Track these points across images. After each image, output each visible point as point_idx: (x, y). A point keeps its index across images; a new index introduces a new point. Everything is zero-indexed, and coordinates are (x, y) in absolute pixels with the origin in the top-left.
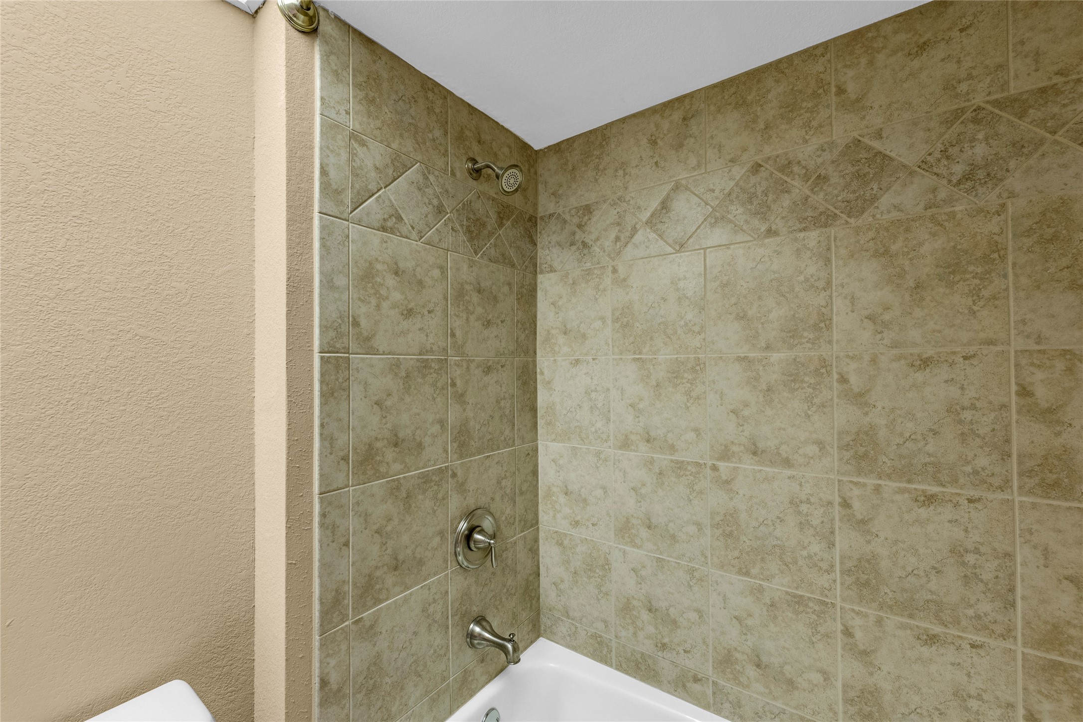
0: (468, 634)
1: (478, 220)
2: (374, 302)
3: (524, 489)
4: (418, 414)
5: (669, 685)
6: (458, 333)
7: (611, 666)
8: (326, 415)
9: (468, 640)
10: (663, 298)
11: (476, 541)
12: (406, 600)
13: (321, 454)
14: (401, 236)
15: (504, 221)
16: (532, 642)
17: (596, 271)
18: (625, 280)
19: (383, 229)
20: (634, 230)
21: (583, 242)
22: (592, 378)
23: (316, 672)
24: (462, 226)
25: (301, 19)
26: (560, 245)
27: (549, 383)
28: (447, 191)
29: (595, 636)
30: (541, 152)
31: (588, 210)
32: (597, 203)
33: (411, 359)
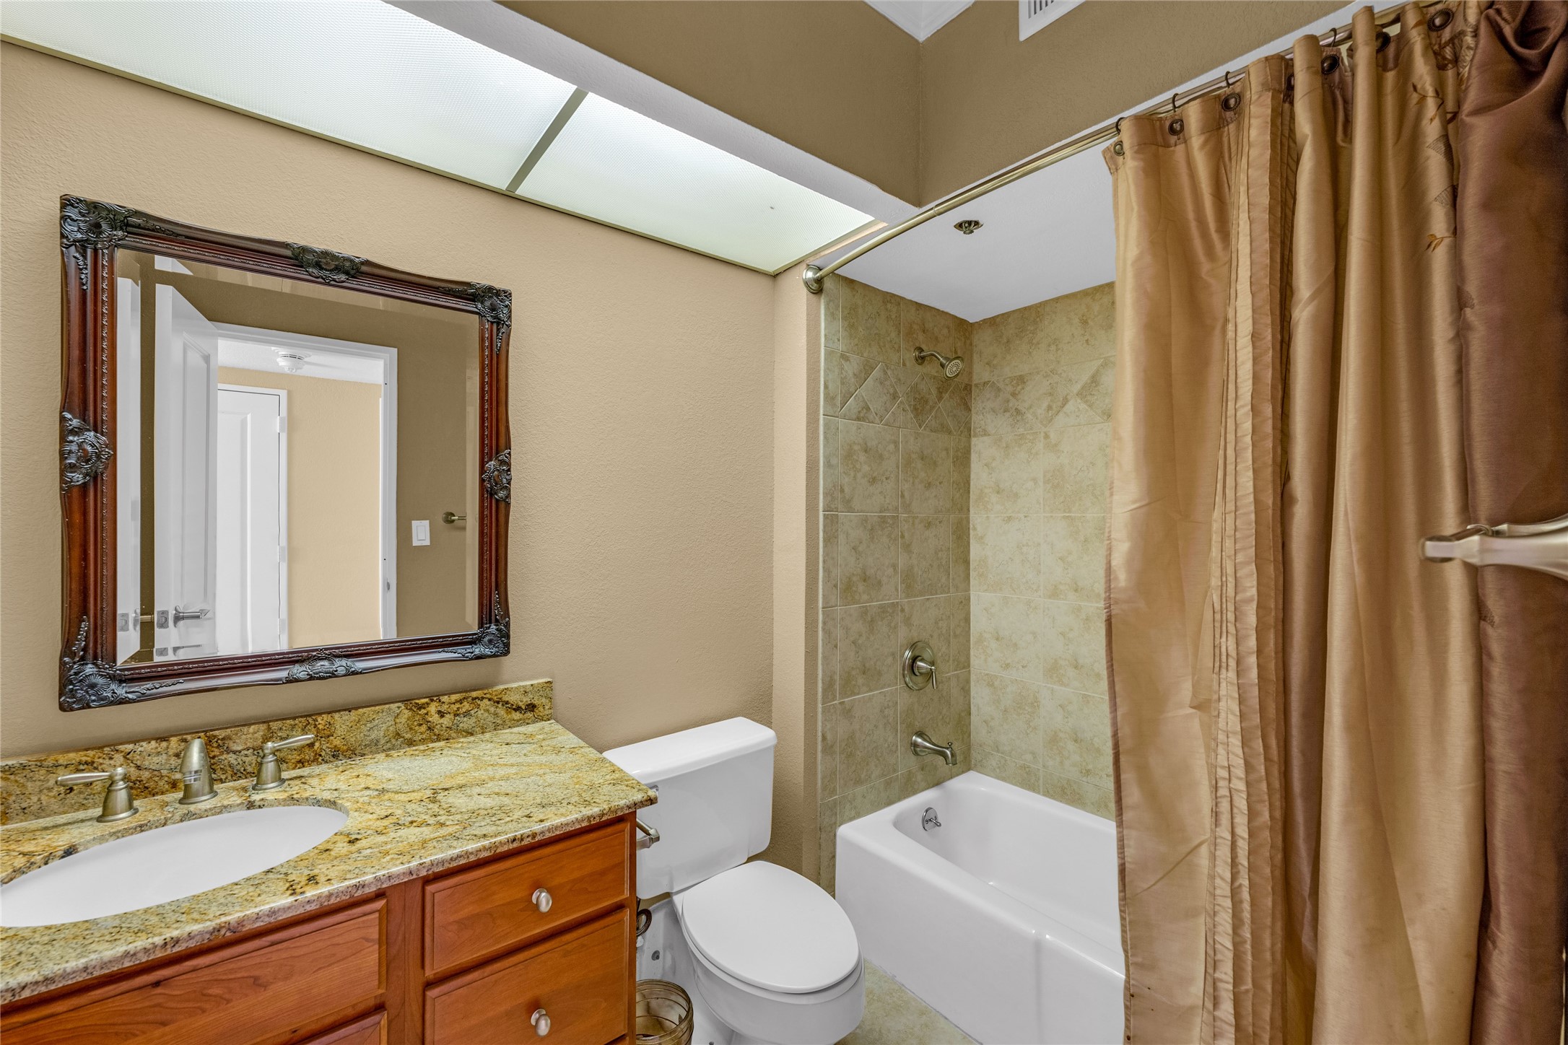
0: (911, 744)
1: (922, 398)
2: (852, 474)
3: (958, 632)
4: (878, 558)
5: (1092, 806)
6: (906, 494)
7: (1039, 793)
8: (826, 554)
9: (912, 748)
10: (1091, 463)
11: (919, 667)
12: (870, 698)
13: (823, 581)
14: (869, 422)
15: (944, 395)
16: (963, 772)
17: (1028, 436)
18: (1056, 445)
19: (858, 419)
20: (1066, 401)
21: (1016, 409)
22: (1023, 534)
23: (820, 729)
24: (910, 406)
25: (815, 286)
26: (994, 412)
27: (982, 538)
28: (900, 380)
29: (1024, 767)
30: (976, 325)
31: (1021, 380)
32: (1030, 374)
33: (875, 516)
